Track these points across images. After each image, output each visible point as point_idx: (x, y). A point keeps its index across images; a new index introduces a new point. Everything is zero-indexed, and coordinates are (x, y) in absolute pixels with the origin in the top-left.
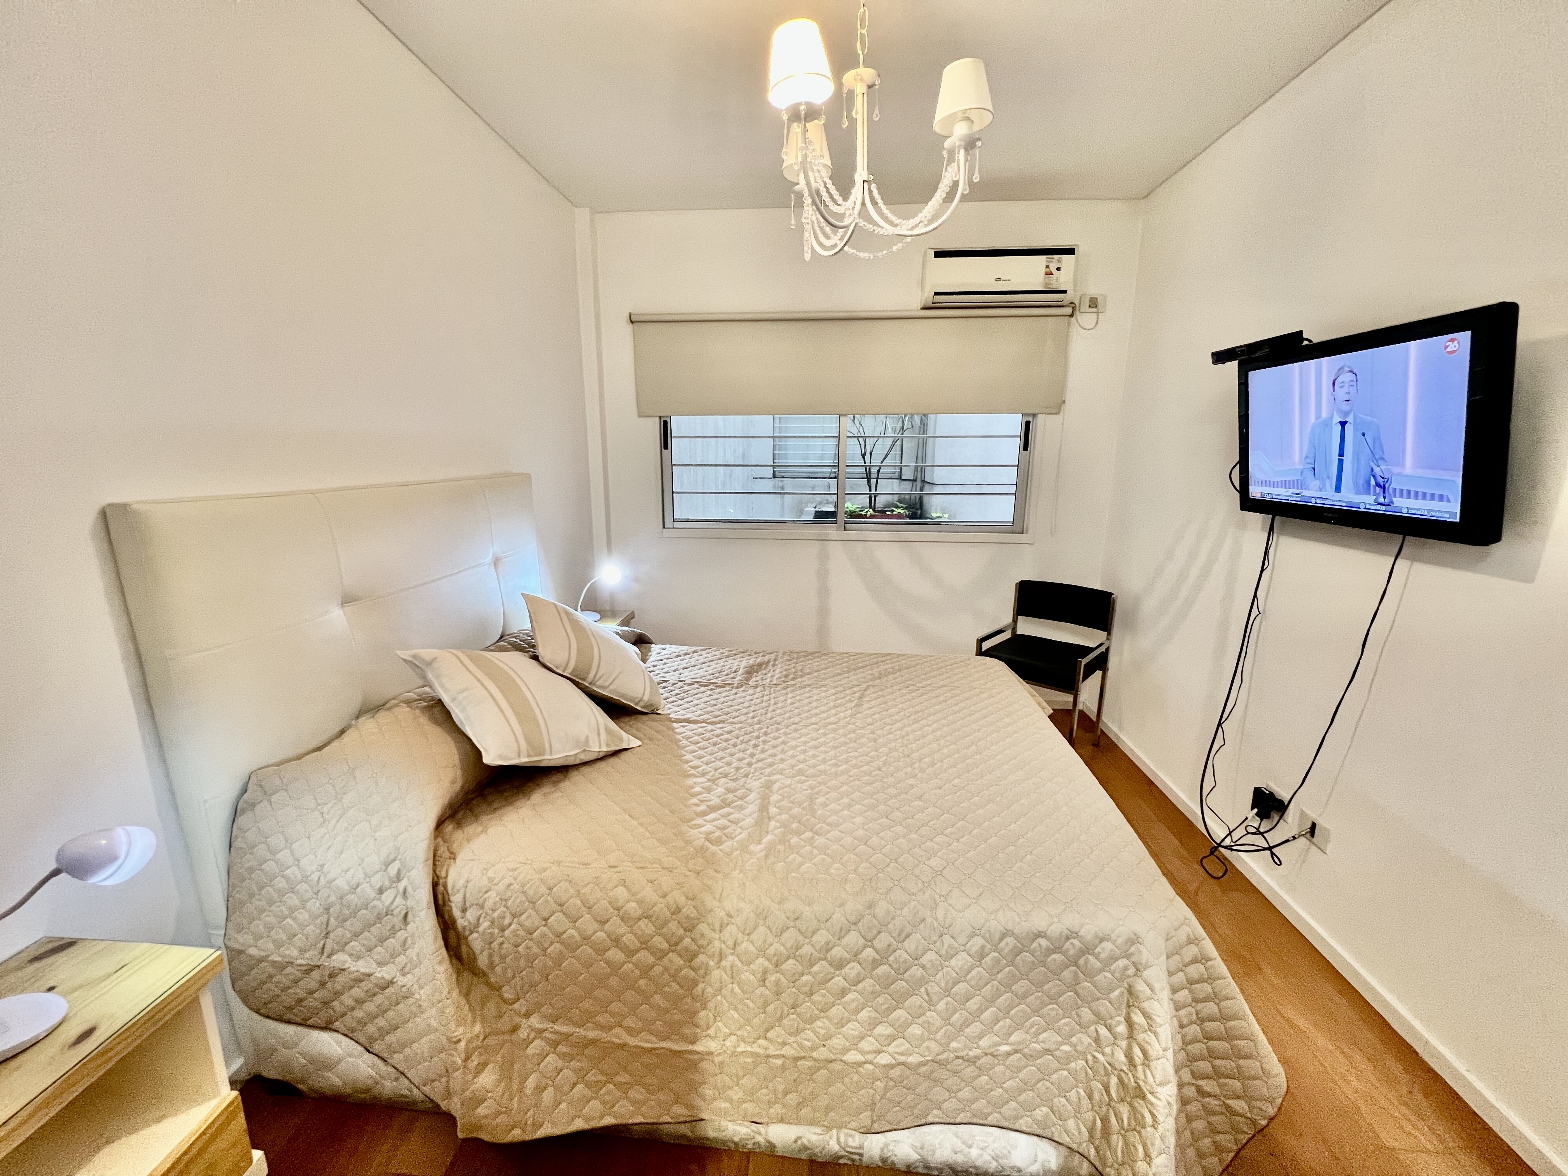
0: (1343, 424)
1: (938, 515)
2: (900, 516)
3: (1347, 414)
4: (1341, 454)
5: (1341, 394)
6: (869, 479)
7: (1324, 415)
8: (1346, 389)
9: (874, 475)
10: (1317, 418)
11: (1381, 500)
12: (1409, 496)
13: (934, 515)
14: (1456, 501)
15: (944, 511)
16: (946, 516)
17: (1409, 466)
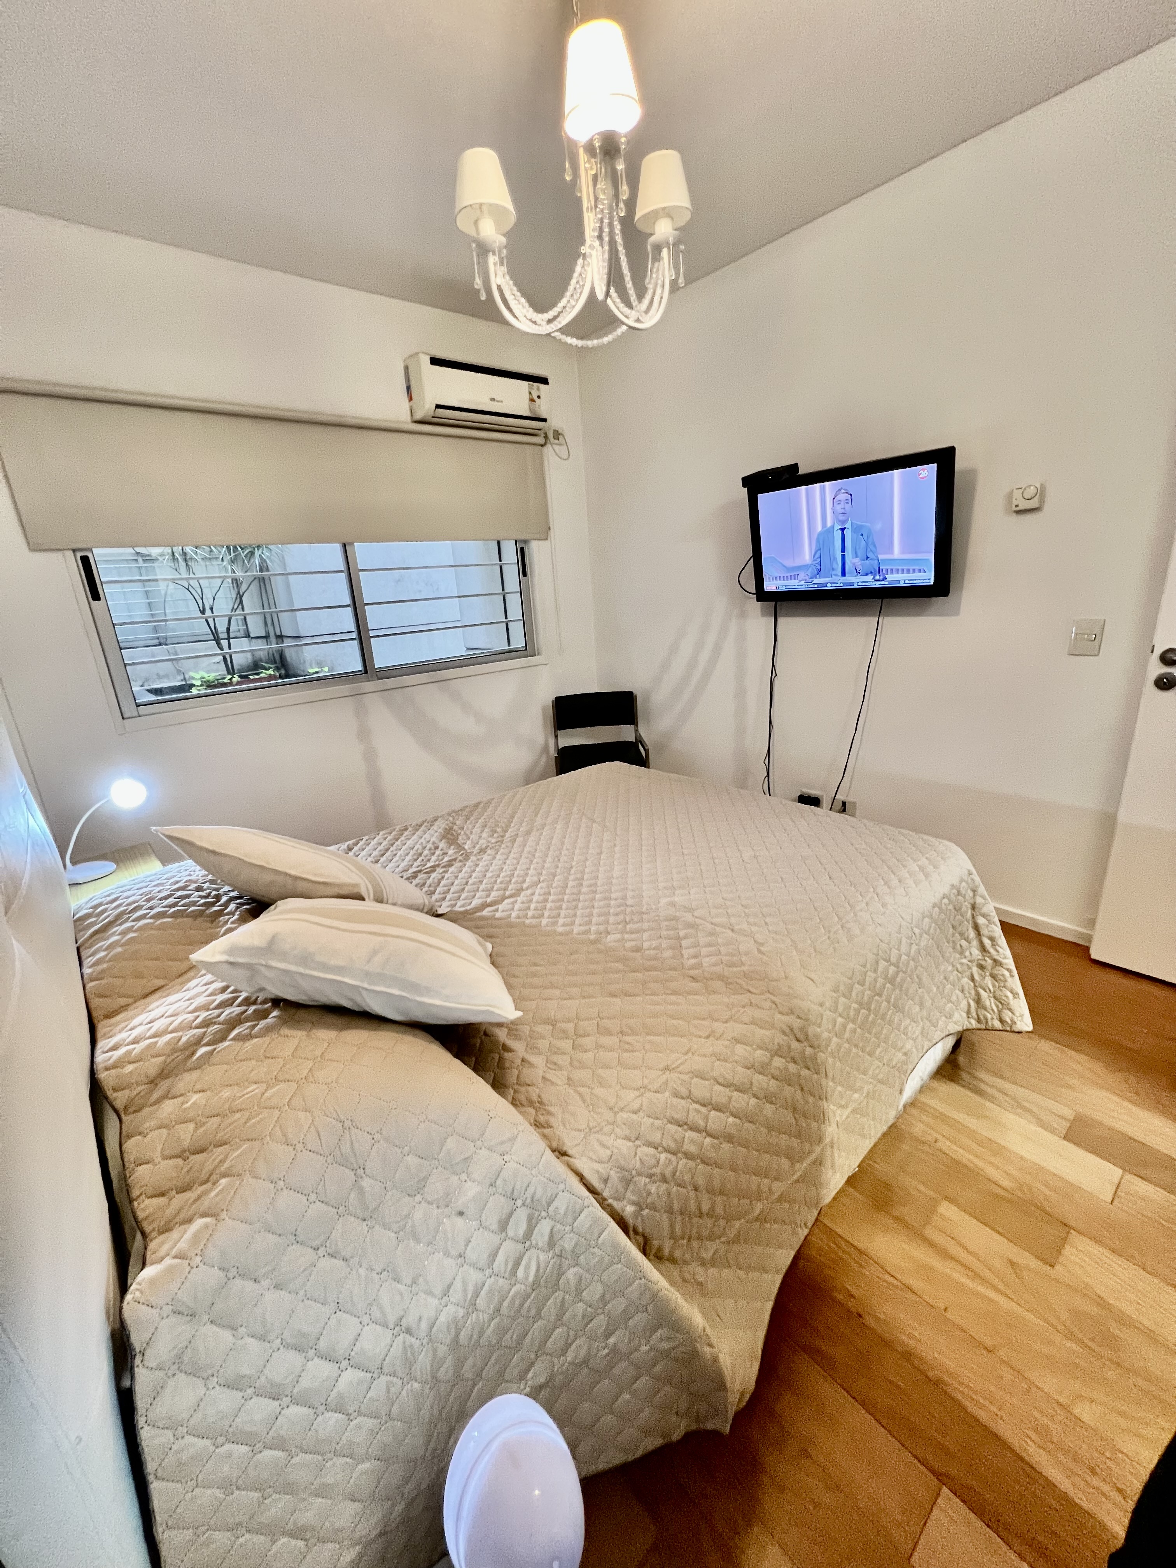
0: (843, 530)
1: (317, 670)
2: (271, 677)
3: (844, 522)
4: (843, 550)
5: (839, 508)
6: (217, 640)
7: (829, 524)
8: (842, 505)
9: (223, 635)
10: (823, 527)
11: (878, 577)
12: (898, 573)
13: (311, 671)
14: (930, 571)
15: (320, 665)
16: (326, 669)
17: (897, 552)
